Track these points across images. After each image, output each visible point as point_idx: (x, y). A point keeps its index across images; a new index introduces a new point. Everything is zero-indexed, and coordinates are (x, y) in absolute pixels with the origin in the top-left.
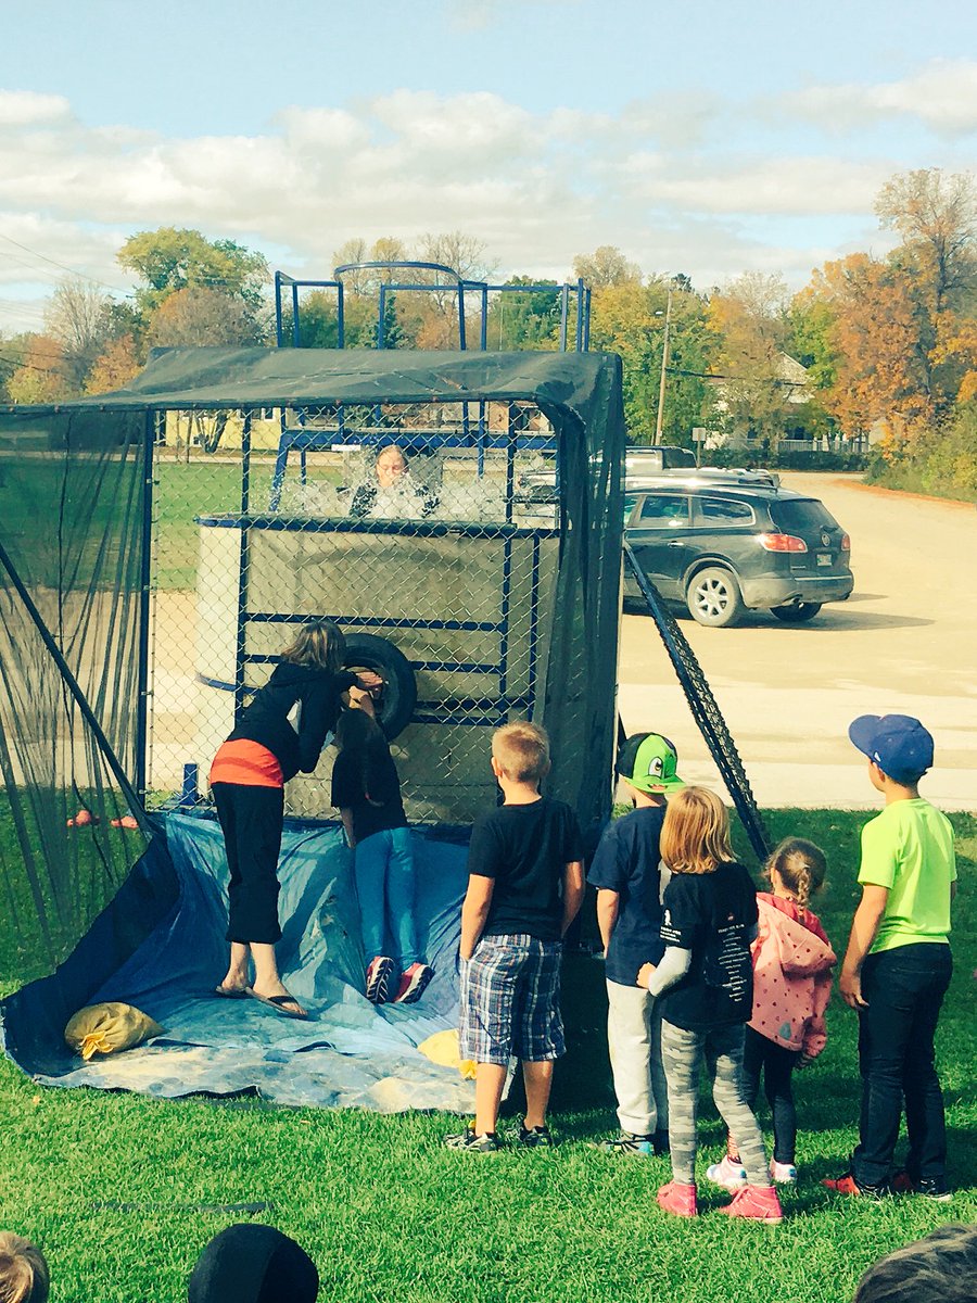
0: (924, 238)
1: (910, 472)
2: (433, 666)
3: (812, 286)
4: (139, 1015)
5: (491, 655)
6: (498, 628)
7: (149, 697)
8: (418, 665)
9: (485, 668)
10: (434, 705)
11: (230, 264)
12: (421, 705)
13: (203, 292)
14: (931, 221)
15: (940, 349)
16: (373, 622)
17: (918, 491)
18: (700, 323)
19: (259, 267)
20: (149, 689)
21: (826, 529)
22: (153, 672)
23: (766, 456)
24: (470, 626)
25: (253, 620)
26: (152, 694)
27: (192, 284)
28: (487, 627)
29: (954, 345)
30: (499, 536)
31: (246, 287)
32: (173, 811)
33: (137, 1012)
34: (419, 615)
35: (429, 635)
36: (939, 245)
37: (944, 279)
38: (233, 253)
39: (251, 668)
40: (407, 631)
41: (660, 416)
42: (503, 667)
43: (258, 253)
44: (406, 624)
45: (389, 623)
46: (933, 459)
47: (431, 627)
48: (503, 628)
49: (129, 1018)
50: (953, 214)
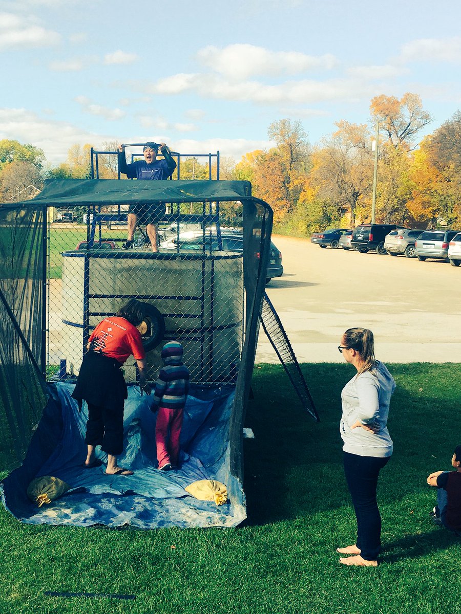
0: (285, 144)
1: (282, 228)
2: (172, 316)
3: (242, 162)
4: (60, 482)
5: (197, 311)
6: (200, 299)
7: (47, 332)
8: (166, 315)
9: (194, 316)
10: (173, 332)
11: (30, 153)
12: (167, 332)
13: (21, 163)
14: (287, 137)
15: (291, 184)
16: (146, 297)
17: (285, 235)
18: (204, 175)
19: (41, 154)
20: (47, 328)
21: (273, 250)
22: (48, 321)
23: (229, 223)
24: (188, 298)
25: (93, 298)
26: (48, 330)
27: (15, 160)
28: (195, 298)
29: (296, 182)
30: (200, 259)
31: (36, 162)
32: (59, 381)
33: (59, 480)
34: (165, 294)
35: (170, 302)
36: (290, 145)
37: (292, 159)
38: (31, 149)
39: (92, 318)
40: (160, 301)
41: (191, 209)
42: (202, 316)
43: (40, 149)
44: (160, 298)
45: (153, 297)
46: (290, 223)
47: (170, 299)
48: (202, 298)
49: (57, 483)
50: (295, 135)
